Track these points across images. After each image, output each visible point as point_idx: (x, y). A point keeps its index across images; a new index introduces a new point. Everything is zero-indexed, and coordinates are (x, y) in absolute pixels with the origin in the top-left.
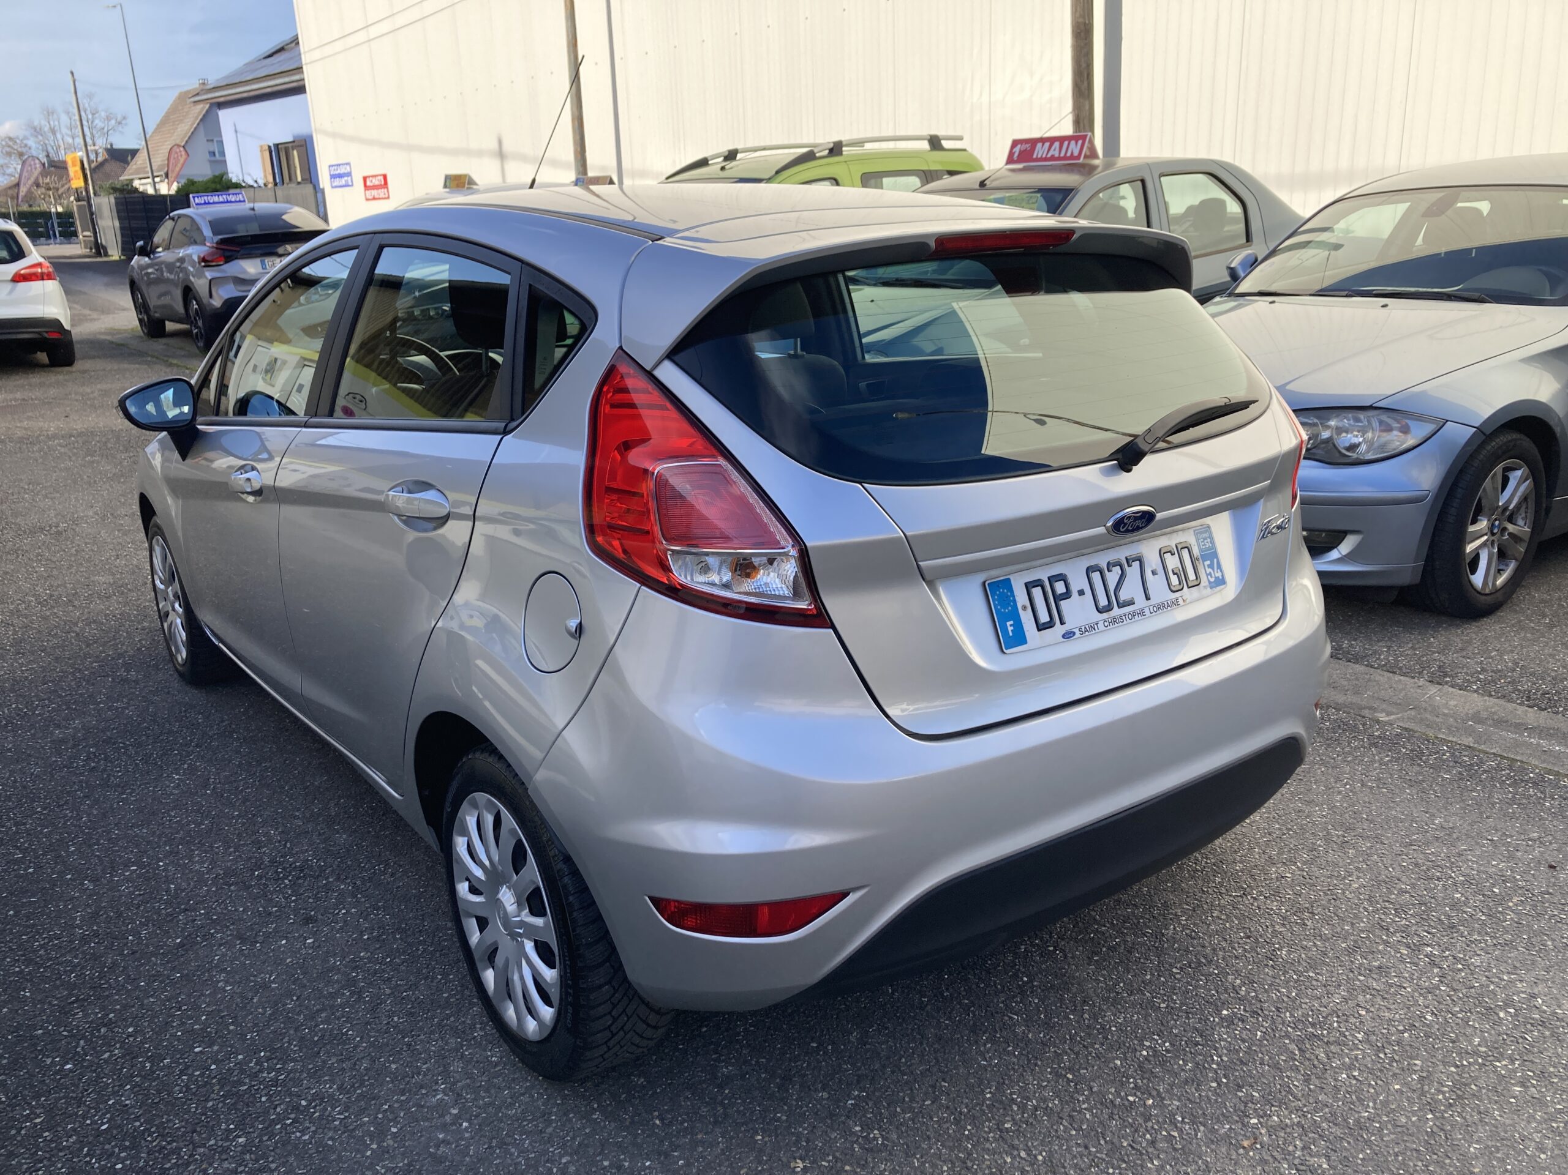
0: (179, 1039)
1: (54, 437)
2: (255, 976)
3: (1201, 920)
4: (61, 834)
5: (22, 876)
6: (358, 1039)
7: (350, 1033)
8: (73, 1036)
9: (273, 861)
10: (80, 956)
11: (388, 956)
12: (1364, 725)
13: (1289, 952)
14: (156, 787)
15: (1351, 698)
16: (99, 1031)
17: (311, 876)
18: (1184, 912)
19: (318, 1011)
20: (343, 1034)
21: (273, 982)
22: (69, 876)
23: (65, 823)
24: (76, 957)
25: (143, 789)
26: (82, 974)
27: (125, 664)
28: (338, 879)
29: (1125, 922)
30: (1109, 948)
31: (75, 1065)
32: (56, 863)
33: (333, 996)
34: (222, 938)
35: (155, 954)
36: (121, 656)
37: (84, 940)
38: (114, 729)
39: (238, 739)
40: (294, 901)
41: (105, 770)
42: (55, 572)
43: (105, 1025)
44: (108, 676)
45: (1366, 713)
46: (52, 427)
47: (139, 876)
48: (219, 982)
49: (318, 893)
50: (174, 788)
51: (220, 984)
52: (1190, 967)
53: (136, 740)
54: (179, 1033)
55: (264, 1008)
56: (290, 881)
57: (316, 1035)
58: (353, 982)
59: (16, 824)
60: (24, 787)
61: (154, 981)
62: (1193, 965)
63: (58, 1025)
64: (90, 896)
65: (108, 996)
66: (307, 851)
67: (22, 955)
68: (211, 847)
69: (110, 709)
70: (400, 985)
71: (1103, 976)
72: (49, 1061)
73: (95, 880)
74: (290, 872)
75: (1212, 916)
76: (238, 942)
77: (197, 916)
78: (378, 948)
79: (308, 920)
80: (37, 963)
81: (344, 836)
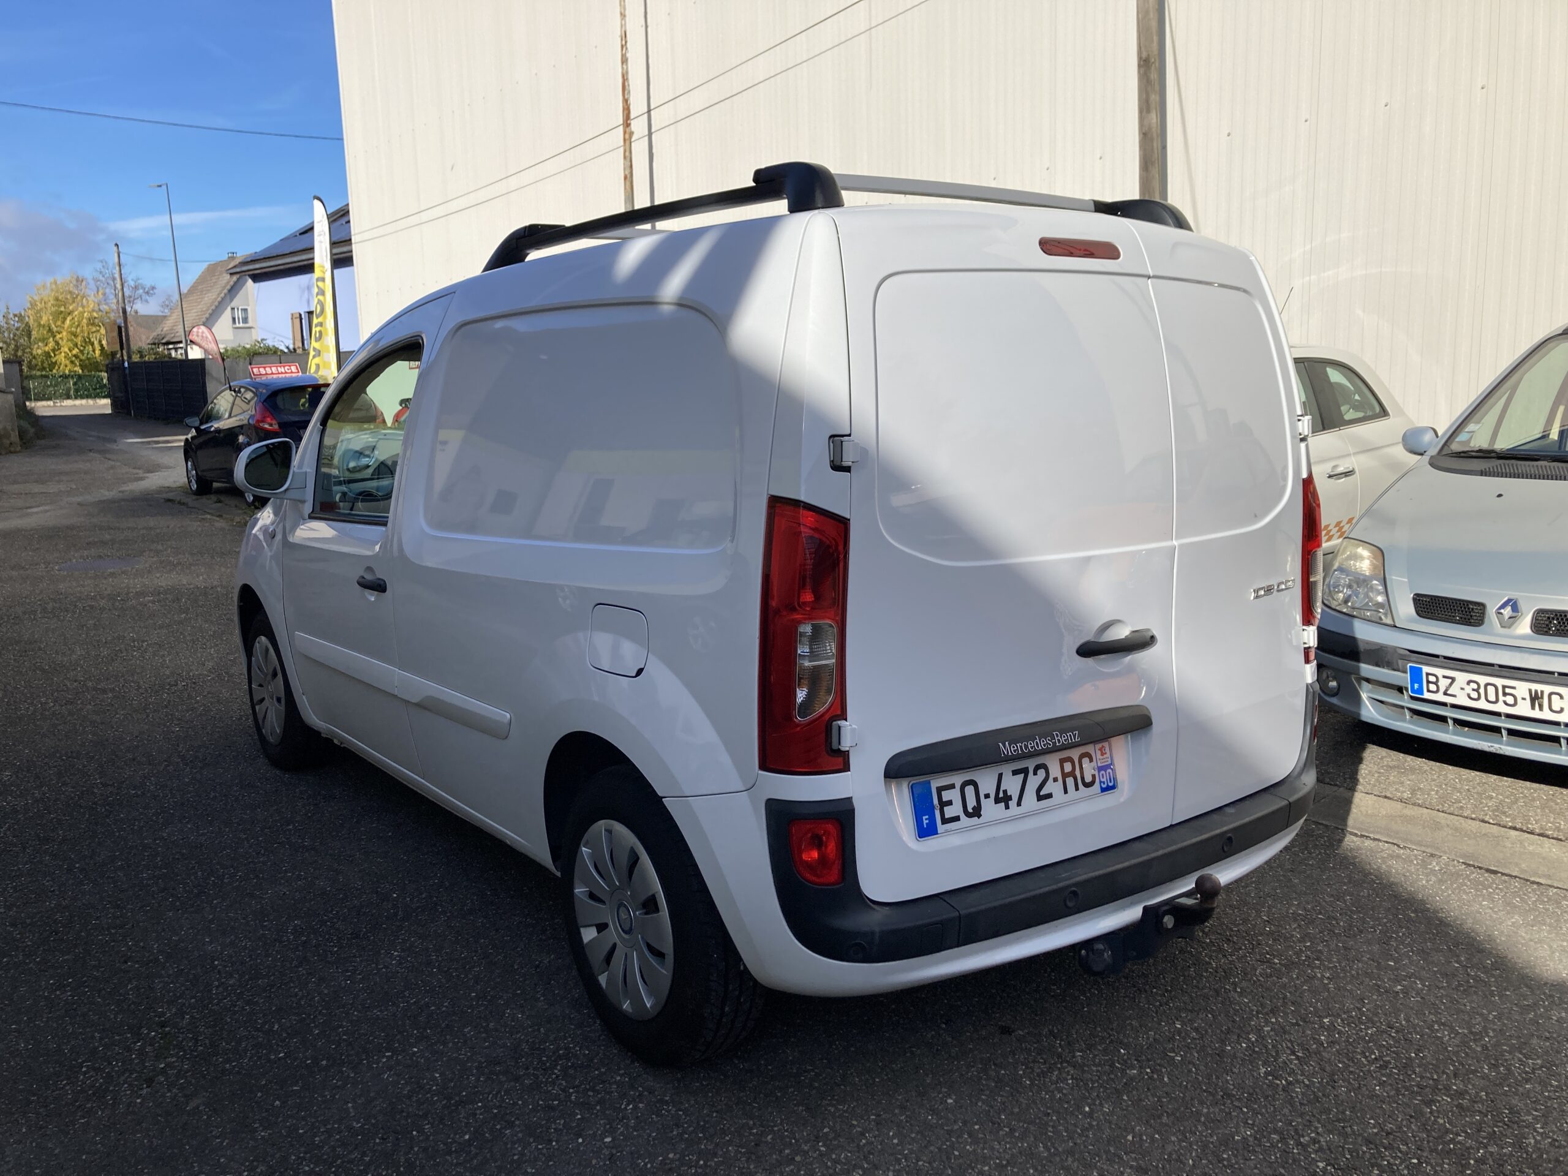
5: (274, 1061)
9: (532, 1049)
17: (580, 1065)
18: (1536, 1119)
22: (324, 1062)
23: (299, 1003)
34: (511, 1134)
41: (318, 944)
44: (284, 843)
47: (398, 1063)
49: (595, 1085)
50: (397, 966)
56: (560, 1071)
59: (248, 1003)
64: (354, 1085)
74: (556, 1061)
76: (531, 1140)
77: (475, 1109)
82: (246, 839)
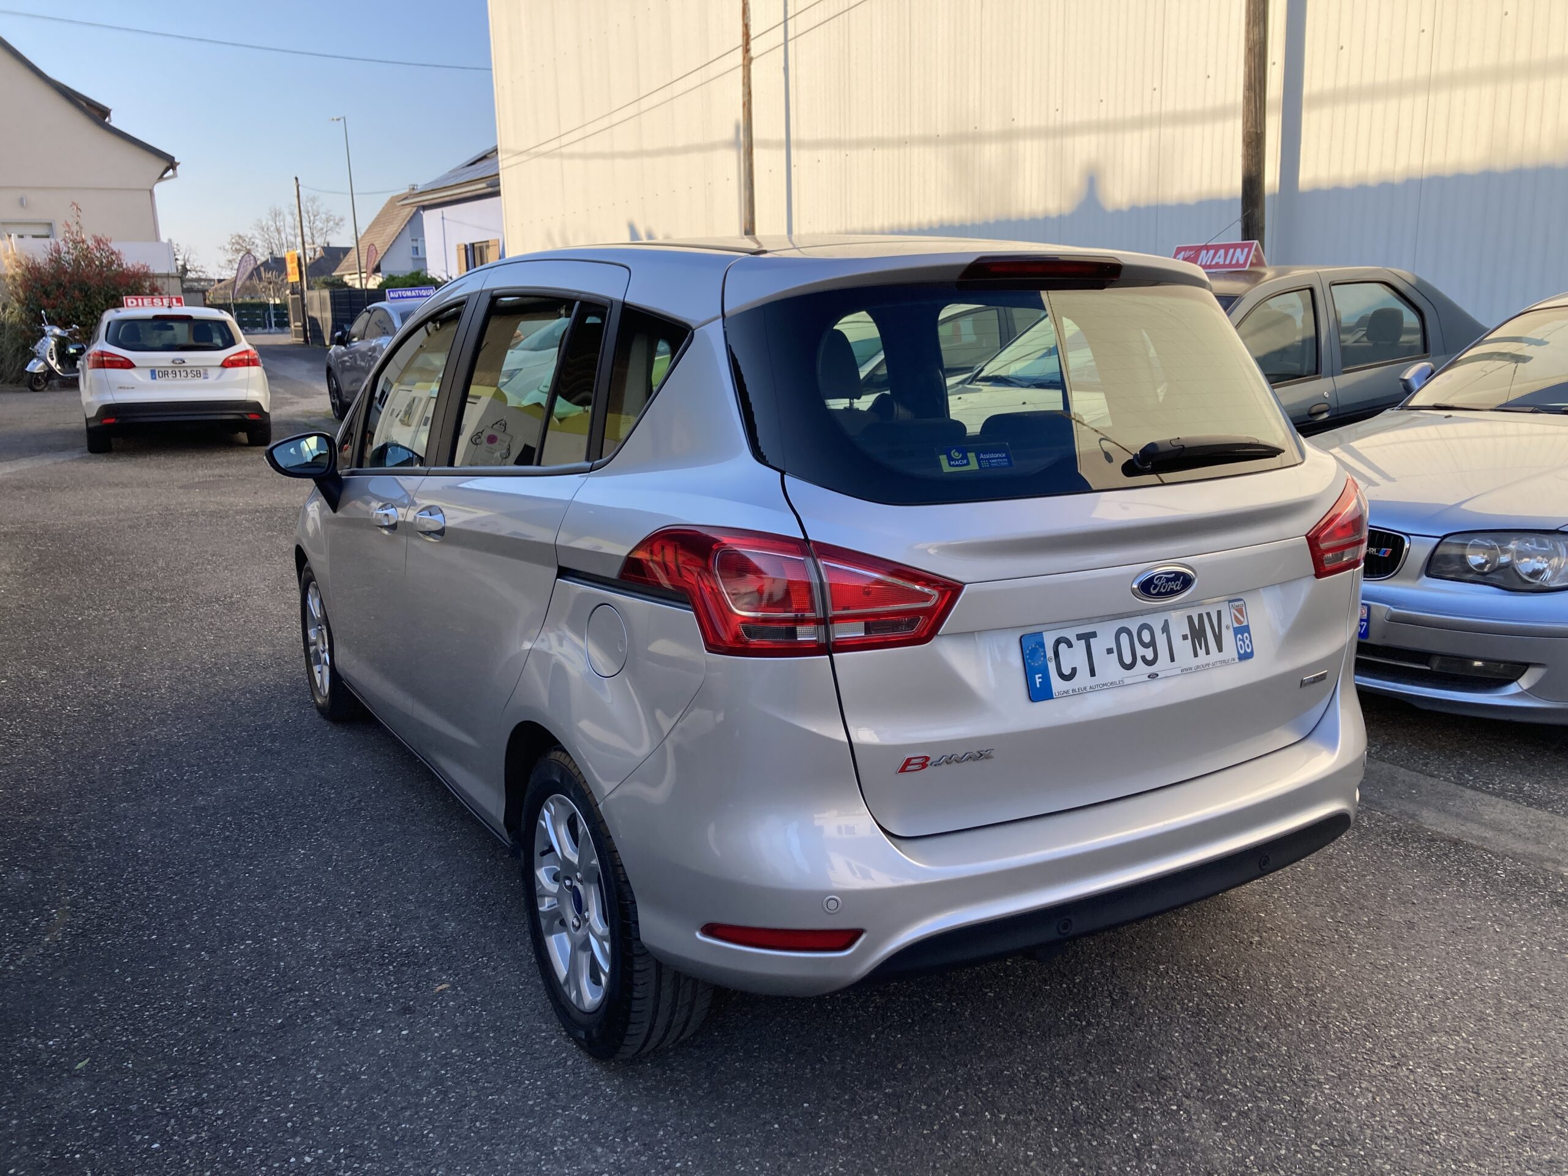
0: (264, 1126)
1: (241, 512)
2: (347, 1065)
3: (1346, 1090)
4: (188, 902)
5: (145, 942)
6: (438, 1143)
7: (431, 1135)
8: (166, 1114)
9: (381, 945)
10: (186, 1030)
11: (478, 1055)
12: (1545, 879)
13: (1448, 1137)
14: (282, 860)
15: (1532, 848)
16: (190, 1110)
17: (415, 964)
18: (1328, 1079)
19: (402, 1108)
20: (423, 1136)
21: (364, 1073)
22: (188, 946)
23: (193, 891)
24: (181, 1030)
25: (270, 861)
26: (185, 1048)
27: (271, 734)
28: (440, 970)
29: (1259, 1084)
30: (1240, 1113)
31: (162, 1145)
32: (179, 931)
33: (419, 1094)
34: (320, 1022)
35: (254, 1034)
36: (269, 726)
37: (192, 1013)
38: (251, 799)
39: (365, 817)
40: (395, 989)
41: (236, 840)
42: (223, 641)
43: (196, 1105)
44: (255, 746)
45: (1549, 866)
46: (240, 502)
47: (253, 950)
48: (311, 1068)
49: (419, 982)
50: (298, 863)
51: (313, 1071)
52: (1332, 1144)
53: (270, 811)
54: (266, 1120)
55: (351, 1101)
56: (394, 967)
57: (397, 1134)
58: (441, 1080)
59: (148, 889)
60: (162, 852)
61: (250, 1063)
62: (1335, 1143)
63: (153, 1102)
64: (204, 968)
65: (205, 1074)
66: (414, 937)
67: (131, 1024)
68: (325, 925)
69: (251, 779)
70: (487, 1088)
71: (1231, 1145)
72: (138, 1138)
73: (212, 952)
74: (396, 958)
75: (1360, 1087)
76: (336, 1028)
77: (301, 997)
78: (471, 1046)
79: (407, 1010)
80: (144, 1033)
81: (453, 924)
82: (223, 741)
